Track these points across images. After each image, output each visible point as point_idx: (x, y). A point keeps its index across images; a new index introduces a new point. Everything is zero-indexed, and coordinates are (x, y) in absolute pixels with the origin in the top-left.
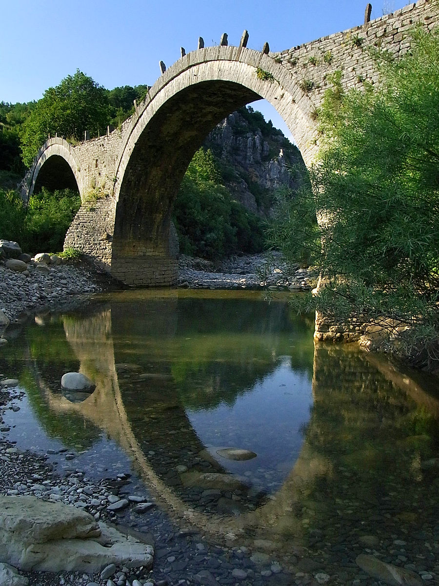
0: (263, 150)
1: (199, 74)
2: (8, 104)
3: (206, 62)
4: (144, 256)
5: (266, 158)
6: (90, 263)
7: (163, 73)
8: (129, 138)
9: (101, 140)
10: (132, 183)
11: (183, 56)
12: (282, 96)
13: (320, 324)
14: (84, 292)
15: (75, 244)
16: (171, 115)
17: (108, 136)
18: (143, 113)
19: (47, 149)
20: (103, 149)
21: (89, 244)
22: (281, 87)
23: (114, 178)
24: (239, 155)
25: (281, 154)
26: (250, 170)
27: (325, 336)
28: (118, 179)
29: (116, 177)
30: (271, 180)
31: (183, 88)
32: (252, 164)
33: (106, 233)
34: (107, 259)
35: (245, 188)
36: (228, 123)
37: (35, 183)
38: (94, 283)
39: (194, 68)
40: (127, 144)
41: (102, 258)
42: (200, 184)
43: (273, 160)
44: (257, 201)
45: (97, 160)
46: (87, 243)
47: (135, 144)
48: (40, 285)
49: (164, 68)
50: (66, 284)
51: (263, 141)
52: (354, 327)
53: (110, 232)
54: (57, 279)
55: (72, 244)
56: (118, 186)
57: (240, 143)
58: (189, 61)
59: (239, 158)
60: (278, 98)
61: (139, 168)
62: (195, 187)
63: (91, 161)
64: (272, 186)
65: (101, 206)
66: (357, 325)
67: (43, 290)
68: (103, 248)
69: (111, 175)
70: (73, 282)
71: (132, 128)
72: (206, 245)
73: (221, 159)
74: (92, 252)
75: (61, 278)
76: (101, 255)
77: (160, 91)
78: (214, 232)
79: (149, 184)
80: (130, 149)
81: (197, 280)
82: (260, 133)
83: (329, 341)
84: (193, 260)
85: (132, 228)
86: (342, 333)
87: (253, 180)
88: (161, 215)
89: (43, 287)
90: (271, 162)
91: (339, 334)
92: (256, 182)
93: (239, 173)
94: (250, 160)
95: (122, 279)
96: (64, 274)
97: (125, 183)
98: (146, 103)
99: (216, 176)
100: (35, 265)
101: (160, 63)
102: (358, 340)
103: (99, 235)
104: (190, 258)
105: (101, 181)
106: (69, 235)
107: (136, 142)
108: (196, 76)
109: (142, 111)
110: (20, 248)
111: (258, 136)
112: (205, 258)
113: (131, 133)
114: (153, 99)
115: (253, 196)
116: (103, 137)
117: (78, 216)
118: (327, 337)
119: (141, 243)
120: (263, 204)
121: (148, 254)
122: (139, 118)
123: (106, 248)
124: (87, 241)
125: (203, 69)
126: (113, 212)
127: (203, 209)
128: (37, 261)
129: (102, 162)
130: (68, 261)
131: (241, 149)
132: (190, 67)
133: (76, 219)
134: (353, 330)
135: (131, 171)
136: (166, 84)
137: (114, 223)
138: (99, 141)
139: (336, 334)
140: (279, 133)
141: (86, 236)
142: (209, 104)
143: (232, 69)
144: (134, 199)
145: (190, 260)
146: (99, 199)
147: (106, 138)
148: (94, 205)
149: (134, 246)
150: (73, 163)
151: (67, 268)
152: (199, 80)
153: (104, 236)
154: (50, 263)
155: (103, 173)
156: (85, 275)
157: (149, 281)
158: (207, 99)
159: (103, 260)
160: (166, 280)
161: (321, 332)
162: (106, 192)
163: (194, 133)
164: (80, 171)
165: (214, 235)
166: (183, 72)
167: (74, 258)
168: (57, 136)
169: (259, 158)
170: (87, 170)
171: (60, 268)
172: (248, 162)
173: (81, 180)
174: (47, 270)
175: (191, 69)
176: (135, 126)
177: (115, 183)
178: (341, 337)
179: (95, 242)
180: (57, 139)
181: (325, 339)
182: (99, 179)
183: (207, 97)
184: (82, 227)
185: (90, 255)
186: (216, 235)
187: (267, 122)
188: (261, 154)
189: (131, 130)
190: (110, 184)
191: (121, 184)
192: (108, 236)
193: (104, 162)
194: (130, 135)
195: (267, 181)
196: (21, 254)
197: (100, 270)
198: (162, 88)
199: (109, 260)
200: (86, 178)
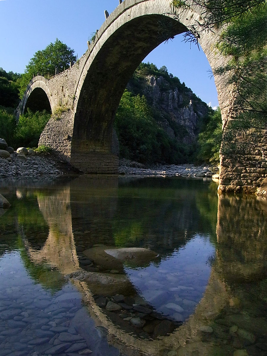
0: (179, 101)
1: (132, 14)
2: (19, 74)
3: (136, 4)
4: (94, 151)
5: (181, 106)
6: (55, 156)
7: (107, 18)
8: (84, 68)
9: (66, 72)
10: (86, 99)
11: (120, 3)
12: (192, 17)
13: (223, 178)
14: (49, 174)
15: (46, 142)
16: (112, 49)
17: (70, 69)
18: (93, 49)
19: (32, 84)
20: (67, 79)
21: (56, 143)
22: (191, 10)
23: (74, 97)
24: (163, 104)
25: (191, 103)
26: (171, 113)
27: (227, 188)
28: (76, 97)
29: (75, 96)
30: (184, 120)
31: (121, 26)
32: (172, 110)
33: (67, 135)
34: (68, 153)
35: (167, 125)
36: (157, 83)
37: (25, 109)
38: (58, 168)
39: (128, 11)
40: (82, 72)
41: (65, 152)
42: (137, 114)
43: (185, 107)
44: (175, 133)
45: (63, 87)
46: (54, 142)
47: (88, 71)
48: (18, 167)
49: (107, 15)
50: (37, 168)
51: (179, 95)
52: (252, 181)
53: (70, 134)
54: (31, 165)
55: (44, 142)
56: (76, 102)
57: (165, 96)
58: (124, 6)
59: (164, 106)
60: (189, 19)
61: (91, 89)
62: (133, 116)
63: (59, 87)
64: (185, 124)
65: (64, 117)
66: (254, 179)
67: (19, 170)
68: (65, 146)
69: (72, 95)
70: (42, 167)
71: (86, 60)
72: (140, 153)
73: (152, 106)
74: (57, 148)
75: (34, 164)
76: (64, 150)
77: (104, 31)
78: (145, 145)
79: (98, 101)
80: (84, 76)
81: (132, 171)
82: (177, 90)
83: (230, 192)
84: (130, 162)
85: (86, 132)
86: (241, 186)
87: (172, 120)
88: (106, 124)
89: (20, 168)
90: (184, 108)
91: (238, 187)
92: (175, 121)
93: (163, 115)
94: (170, 107)
95: (78, 167)
96: (36, 162)
97: (81, 100)
98: (95, 42)
99: (148, 112)
100: (16, 154)
101: (105, 12)
102: (255, 192)
103: (62, 136)
104: (129, 161)
105: (65, 100)
106: (42, 136)
107: (88, 69)
108: (129, 15)
109: (93, 47)
110: (6, 143)
111: (176, 92)
112: (139, 162)
113: (85, 64)
114: (100, 38)
115: (172, 130)
116: (67, 70)
117: (49, 124)
118: (229, 189)
119: (92, 142)
120: (179, 135)
121: (97, 150)
122: (90, 53)
123: (67, 145)
124: (54, 141)
125: (134, 10)
126: (72, 120)
127: (138, 130)
128: (18, 152)
129: (66, 87)
130: (41, 154)
131: (165, 100)
132: (125, 10)
133: (47, 126)
134: (251, 184)
135: (85, 91)
136: (109, 26)
137: (73, 128)
138: (64, 73)
139: (237, 187)
140: (189, 90)
141: (53, 137)
142: (139, 40)
143: (155, 5)
144: (87, 111)
145: (128, 162)
146: (63, 112)
147: (69, 70)
148: (60, 116)
149: (87, 145)
150: (48, 91)
151: (39, 158)
152: (132, 18)
153: (66, 137)
154: (27, 154)
155: (67, 95)
156: (52, 164)
157: (97, 169)
158: (138, 35)
159: (65, 154)
160: (109, 169)
161: (224, 185)
162: (68, 107)
163: (129, 64)
164: (52, 96)
165: (145, 147)
166: (120, 15)
167: (45, 152)
168: (39, 75)
169: (177, 106)
170: (57, 94)
171: (34, 158)
172: (169, 108)
173: (53, 101)
174: (25, 158)
175: (126, 12)
176: (88, 59)
177: (74, 101)
178: (241, 189)
179: (60, 141)
180: (38, 77)
181: (227, 190)
182: (64, 99)
183: (137, 34)
184: (51, 131)
185: (56, 150)
186: (146, 146)
187: (182, 84)
188: (178, 103)
189: (85, 62)
190: (71, 101)
191: (78, 100)
192: (69, 136)
193: (67, 87)
194: (84, 66)
195: (182, 121)
196: (7, 147)
197: (63, 160)
198: (106, 29)
199: (69, 154)
200: (55, 100)
